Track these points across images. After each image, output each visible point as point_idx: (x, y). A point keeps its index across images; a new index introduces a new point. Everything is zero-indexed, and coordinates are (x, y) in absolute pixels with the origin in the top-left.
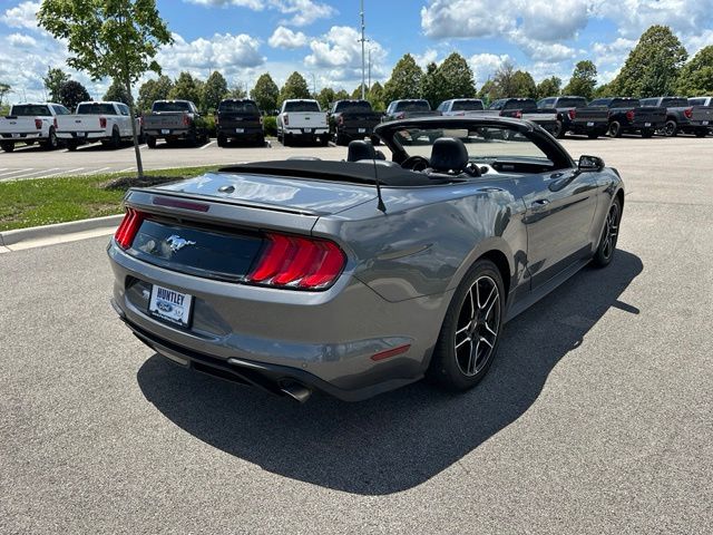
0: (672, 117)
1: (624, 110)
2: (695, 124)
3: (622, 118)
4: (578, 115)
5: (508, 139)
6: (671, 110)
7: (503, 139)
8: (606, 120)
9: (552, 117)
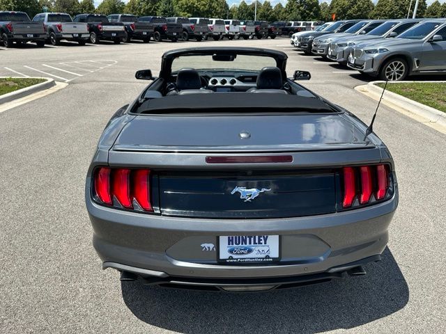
0: (185, 30)
1: (161, 24)
2: (196, 34)
3: (161, 29)
4: (137, 27)
5: (95, 43)
6: (184, 25)
7: (91, 43)
8: (153, 31)
9: (121, 28)
